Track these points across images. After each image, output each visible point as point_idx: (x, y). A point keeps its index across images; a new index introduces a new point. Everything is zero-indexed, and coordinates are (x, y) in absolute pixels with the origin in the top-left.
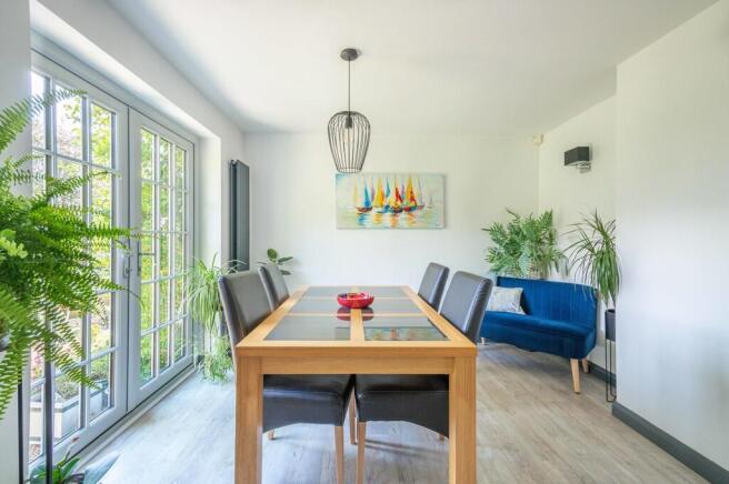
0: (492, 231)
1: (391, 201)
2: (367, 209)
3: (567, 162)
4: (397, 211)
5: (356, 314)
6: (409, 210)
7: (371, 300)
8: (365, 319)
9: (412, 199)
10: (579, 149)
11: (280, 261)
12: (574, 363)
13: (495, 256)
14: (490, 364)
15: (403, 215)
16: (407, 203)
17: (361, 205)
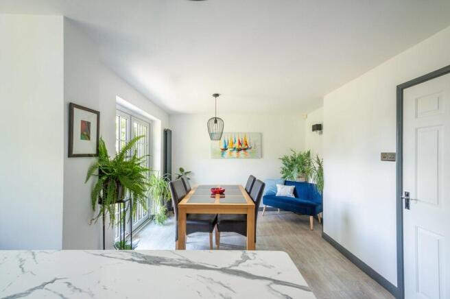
0: (283, 160)
1: (237, 145)
2: (225, 149)
3: (313, 130)
4: (239, 150)
5: (218, 196)
6: (245, 149)
7: (224, 191)
8: (221, 197)
9: (246, 144)
10: (317, 125)
11: (186, 173)
12: (311, 218)
13: (284, 171)
14: (279, 219)
15: (242, 152)
16: (243, 146)
17: (223, 147)
